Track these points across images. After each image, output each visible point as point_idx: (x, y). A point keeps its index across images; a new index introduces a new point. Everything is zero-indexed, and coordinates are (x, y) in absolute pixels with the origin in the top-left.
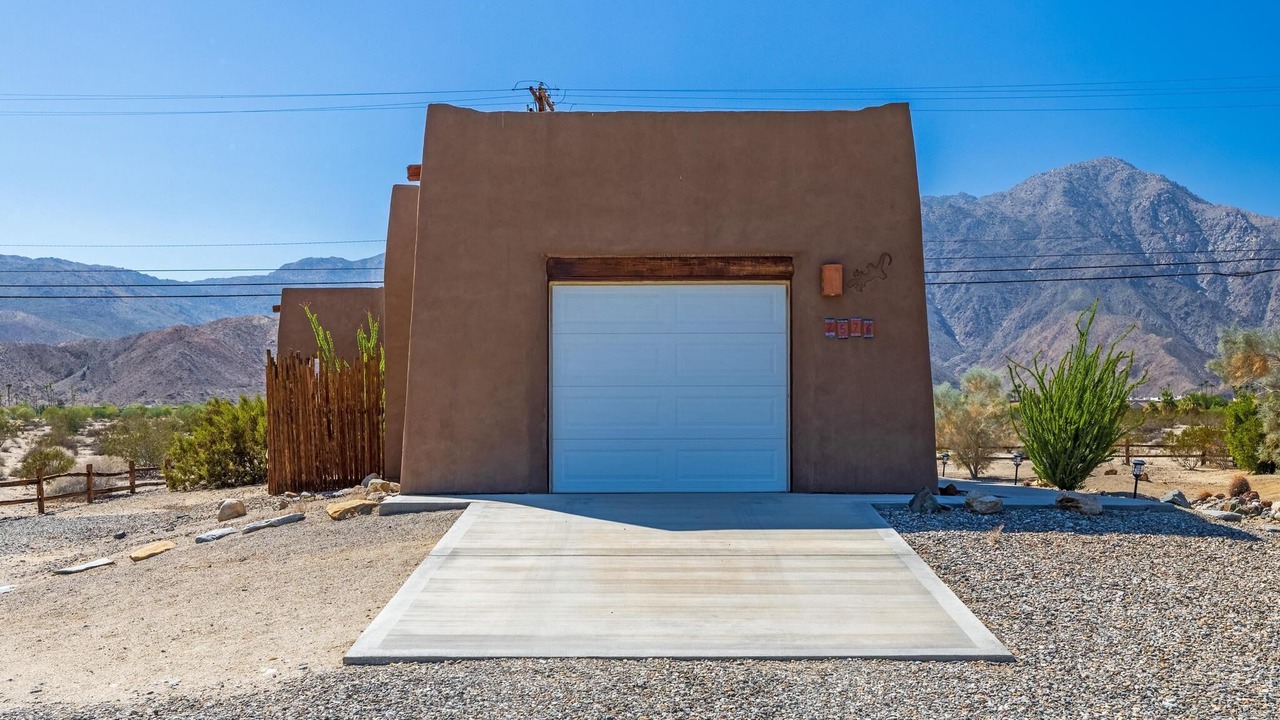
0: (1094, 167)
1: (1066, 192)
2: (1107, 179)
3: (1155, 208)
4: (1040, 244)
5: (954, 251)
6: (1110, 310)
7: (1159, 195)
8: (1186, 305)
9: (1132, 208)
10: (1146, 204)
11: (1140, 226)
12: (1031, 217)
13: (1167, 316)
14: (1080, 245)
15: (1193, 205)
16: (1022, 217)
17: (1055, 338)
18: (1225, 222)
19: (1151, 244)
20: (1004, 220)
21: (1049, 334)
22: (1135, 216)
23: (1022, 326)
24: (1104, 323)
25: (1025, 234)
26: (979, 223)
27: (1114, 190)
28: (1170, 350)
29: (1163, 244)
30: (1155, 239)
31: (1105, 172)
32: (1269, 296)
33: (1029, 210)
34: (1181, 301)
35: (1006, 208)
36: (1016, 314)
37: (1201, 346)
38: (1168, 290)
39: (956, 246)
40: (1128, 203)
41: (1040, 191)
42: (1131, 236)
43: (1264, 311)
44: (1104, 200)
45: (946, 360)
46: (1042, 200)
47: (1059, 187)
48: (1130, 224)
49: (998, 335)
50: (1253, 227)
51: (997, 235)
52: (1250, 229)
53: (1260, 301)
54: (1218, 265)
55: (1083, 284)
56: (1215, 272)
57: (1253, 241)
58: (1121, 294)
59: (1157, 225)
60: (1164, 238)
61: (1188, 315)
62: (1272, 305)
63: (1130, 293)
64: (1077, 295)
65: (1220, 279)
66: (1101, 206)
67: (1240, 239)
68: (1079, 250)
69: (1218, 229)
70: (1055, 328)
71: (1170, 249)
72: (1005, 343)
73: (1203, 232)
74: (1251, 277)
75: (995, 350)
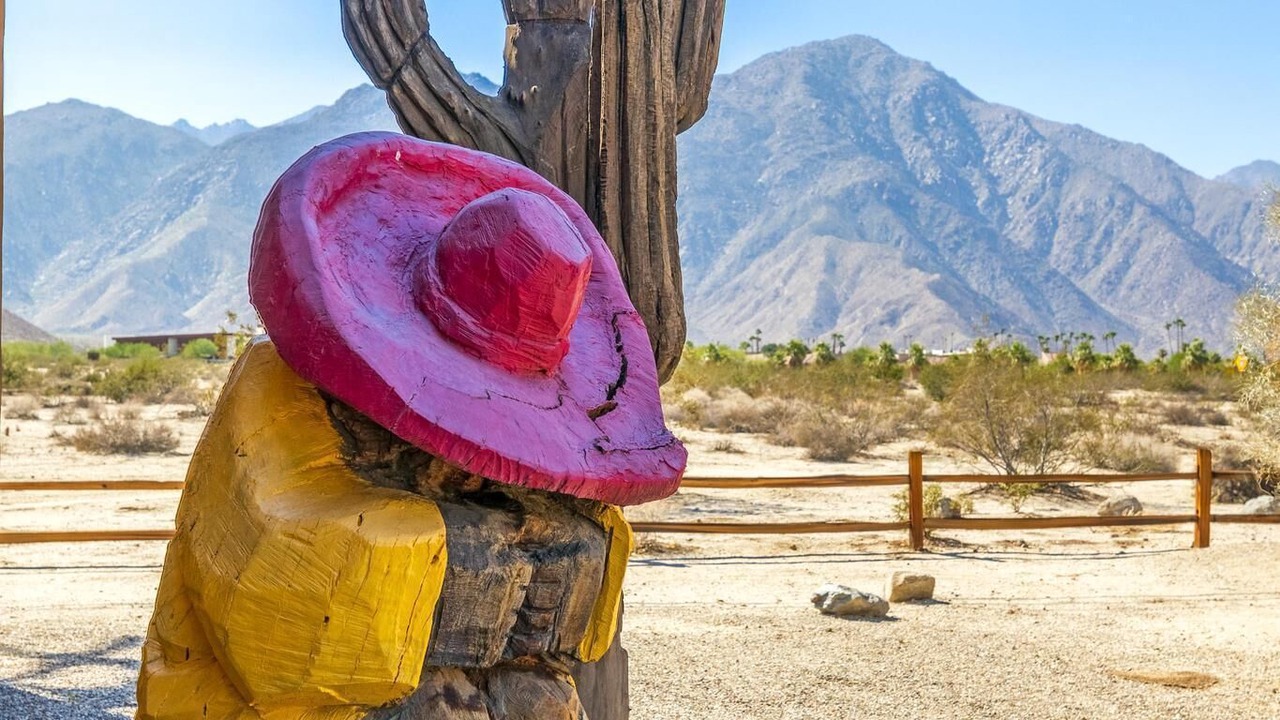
0: (843, 47)
1: (808, 79)
2: (859, 64)
3: (919, 103)
4: (774, 143)
6: (862, 237)
7: (925, 88)
8: (957, 232)
9: (889, 103)
10: (907, 98)
11: (901, 127)
12: (764, 108)
13: (933, 247)
14: (825, 149)
15: (965, 104)
16: (752, 109)
17: (792, 271)
18: (1004, 126)
19: (914, 152)
21: (785, 265)
22: (894, 116)
23: (752, 253)
24: (855, 253)
25: (755, 132)
27: (868, 81)
28: (938, 290)
29: (928, 152)
30: (919, 145)
31: (857, 54)
32: (1056, 225)
33: (758, 100)
34: (950, 227)
35: (730, 96)
36: (744, 236)
37: (974, 286)
38: (936, 211)
40: (885, 97)
41: (772, 76)
42: (889, 140)
43: (1050, 244)
44: (856, 92)
46: (777, 88)
47: (798, 71)
48: (887, 123)
50: (1038, 136)
51: (718, 131)
52: (1033, 137)
53: (1045, 230)
54: (993, 181)
55: (828, 201)
56: (993, 193)
57: (1036, 153)
58: (876, 215)
59: (920, 124)
60: (930, 145)
61: (958, 245)
62: (1060, 235)
63: (887, 212)
64: (820, 215)
65: (997, 200)
66: (851, 100)
67: (1022, 149)
68: (823, 155)
69: (996, 135)
70: (793, 257)
71: (938, 159)
72: (728, 276)
73: (976, 138)
74: (1034, 199)
75: (715, 286)
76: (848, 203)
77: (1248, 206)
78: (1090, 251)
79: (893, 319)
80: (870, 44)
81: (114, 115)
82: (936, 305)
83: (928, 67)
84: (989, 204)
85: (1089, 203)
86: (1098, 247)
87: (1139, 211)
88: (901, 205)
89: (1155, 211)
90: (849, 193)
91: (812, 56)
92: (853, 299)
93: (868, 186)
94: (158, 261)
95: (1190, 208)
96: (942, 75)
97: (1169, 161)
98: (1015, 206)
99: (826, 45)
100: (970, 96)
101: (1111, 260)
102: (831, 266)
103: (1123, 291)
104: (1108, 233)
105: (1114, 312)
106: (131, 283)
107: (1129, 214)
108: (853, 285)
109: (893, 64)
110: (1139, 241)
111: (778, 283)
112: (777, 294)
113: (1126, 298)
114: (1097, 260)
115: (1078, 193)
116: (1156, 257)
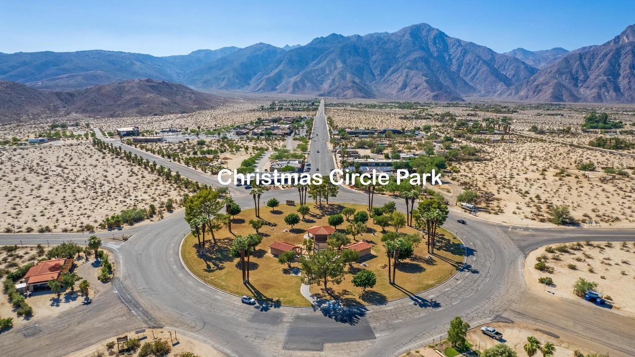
0: (419, 26)
1: (410, 33)
2: (423, 29)
3: (435, 38)
4: (401, 48)
5: (377, 51)
6: (416, 69)
7: (436, 35)
8: (438, 67)
9: (428, 38)
10: (432, 37)
11: (430, 43)
12: (400, 40)
13: (433, 71)
14: (412, 49)
15: (445, 38)
16: (397, 41)
17: (399, 77)
18: (453, 43)
19: (433, 49)
20: (392, 41)
21: (398, 76)
22: (429, 41)
23: (393, 73)
24: (413, 73)
25: (397, 46)
26: (385, 43)
27: (424, 33)
28: (427, 81)
29: (436, 49)
30: (434, 48)
31: (422, 27)
32: (462, 65)
33: (400, 38)
34: (437, 66)
35: (393, 38)
36: (392, 69)
38: (434, 63)
39: (377, 49)
40: (427, 37)
41: (403, 33)
42: (428, 47)
43: (461, 69)
44: (421, 36)
45: (370, 83)
46: (403, 36)
47: (409, 32)
48: (428, 43)
49: (386, 76)
51: (389, 46)
52: (460, 45)
53: (460, 66)
54: (450, 55)
55: (410, 61)
56: (449, 58)
57: (460, 49)
58: (421, 64)
59: (435, 43)
60: (436, 47)
61: (438, 70)
62: (463, 67)
63: (423, 63)
64: (408, 64)
65: (450, 60)
66: (420, 38)
67: (457, 48)
68: (411, 51)
69: (451, 45)
70: (400, 74)
71: (438, 50)
72: (387, 78)
73: (447, 46)
74: (458, 59)
75: (385, 80)
76: (415, 61)
77: (508, 60)
78: (469, 71)
79: (416, 88)
80: (425, 25)
81: (269, 45)
82: (425, 84)
83: (438, 30)
84: (448, 60)
85: (470, 60)
86: (471, 70)
87: (481, 62)
88: (427, 62)
89: (485, 62)
90: (415, 59)
91: (412, 28)
92: (411, 83)
93: (419, 57)
94: (272, 77)
95: (495, 61)
96: (441, 31)
97: (491, 50)
98: (454, 61)
99: (416, 26)
100: (447, 36)
101: (473, 73)
102: (407, 76)
103: (475, 80)
104: (473, 67)
105: (472, 84)
106: (266, 82)
107: (478, 63)
108: (411, 80)
109: (430, 29)
110: (480, 69)
111: (396, 80)
112: (395, 82)
113: (475, 82)
114: (470, 73)
115: (468, 57)
116: (483, 72)
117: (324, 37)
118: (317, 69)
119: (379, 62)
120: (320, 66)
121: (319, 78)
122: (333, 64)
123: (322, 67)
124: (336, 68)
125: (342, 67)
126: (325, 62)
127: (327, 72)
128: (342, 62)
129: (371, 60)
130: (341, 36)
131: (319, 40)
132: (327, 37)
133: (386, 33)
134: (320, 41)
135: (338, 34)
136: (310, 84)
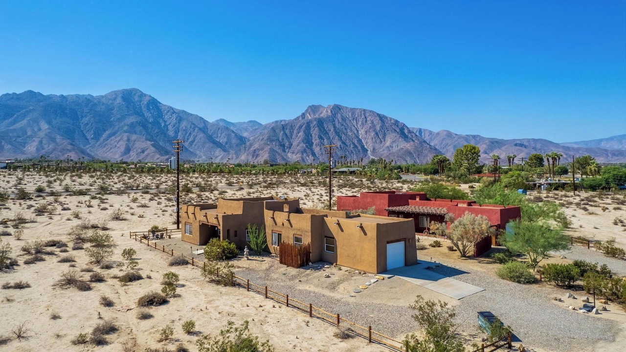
0: (131, 91)
1: (122, 97)
2: (135, 95)
3: (148, 104)
4: (114, 112)
5: (87, 113)
6: (136, 134)
7: (149, 101)
8: (157, 133)
9: (141, 104)
10: (145, 103)
11: (144, 109)
12: (112, 104)
13: (152, 136)
14: (126, 113)
15: (159, 105)
16: (109, 104)
17: (119, 141)
18: (167, 110)
19: (147, 114)
20: (103, 104)
21: (118, 139)
22: (143, 106)
23: (109, 136)
24: (134, 137)
25: (110, 109)
26: (95, 104)
27: (136, 98)
28: (153, 145)
29: (150, 115)
30: (148, 113)
31: (134, 92)
32: (179, 132)
33: (111, 102)
34: (156, 131)
35: (104, 100)
36: (107, 132)
37: (161, 145)
38: (152, 128)
39: (88, 111)
40: (140, 102)
41: (114, 96)
42: (141, 112)
43: (178, 136)
44: (134, 101)
45: (85, 147)
46: (115, 99)
47: (120, 95)
48: (141, 108)
49: (102, 139)
50: (175, 112)
51: (101, 108)
52: (174, 112)
53: (177, 132)
54: (165, 122)
55: (128, 125)
56: (165, 124)
57: (174, 116)
58: (139, 129)
59: (149, 109)
60: (151, 113)
61: (157, 135)
62: (180, 134)
63: (141, 128)
64: (125, 128)
65: (166, 126)
66: (132, 102)
67: (171, 115)
68: (126, 115)
69: (165, 112)
70: (119, 138)
71: (153, 116)
72: (104, 142)
73: (161, 112)
74: (174, 126)
75: (100, 144)
76: (132, 126)
77: (219, 129)
78: (186, 137)
79: (143, 152)
80: (137, 90)
82: (152, 148)
83: (150, 96)
84: (164, 126)
85: (186, 127)
86: (188, 136)
87: (197, 129)
88: (144, 127)
89: (200, 129)
90: (132, 123)
91: (123, 92)
92: (134, 147)
93: (137, 122)
95: (207, 128)
96: (153, 98)
97: (203, 119)
98: (170, 127)
99: (127, 90)
100: (160, 103)
101: (191, 140)
102: (128, 140)
103: (193, 146)
104: (190, 134)
105: (192, 150)
107: (194, 130)
108: (134, 144)
109: (142, 95)
110: (197, 135)
111: (116, 143)
112: (116, 146)
113: (194, 147)
114: (188, 139)
115: (184, 125)
116: (200, 139)
117: (18, 93)
118: (15, 130)
119: (92, 125)
120: (18, 125)
121: (19, 140)
122: (36, 124)
123: (22, 127)
124: (40, 130)
125: (49, 128)
126: (25, 122)
127: (29, 133)
128: (47, 123)
129: (82, 122)
130: (40, 94)
131: (11, 96)
132: (20, 94)
133: (89, 95)
134: (12, 98)
135: (36, 91)
136: (9, 146)
